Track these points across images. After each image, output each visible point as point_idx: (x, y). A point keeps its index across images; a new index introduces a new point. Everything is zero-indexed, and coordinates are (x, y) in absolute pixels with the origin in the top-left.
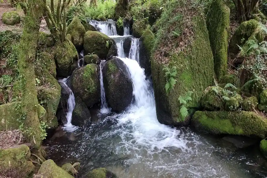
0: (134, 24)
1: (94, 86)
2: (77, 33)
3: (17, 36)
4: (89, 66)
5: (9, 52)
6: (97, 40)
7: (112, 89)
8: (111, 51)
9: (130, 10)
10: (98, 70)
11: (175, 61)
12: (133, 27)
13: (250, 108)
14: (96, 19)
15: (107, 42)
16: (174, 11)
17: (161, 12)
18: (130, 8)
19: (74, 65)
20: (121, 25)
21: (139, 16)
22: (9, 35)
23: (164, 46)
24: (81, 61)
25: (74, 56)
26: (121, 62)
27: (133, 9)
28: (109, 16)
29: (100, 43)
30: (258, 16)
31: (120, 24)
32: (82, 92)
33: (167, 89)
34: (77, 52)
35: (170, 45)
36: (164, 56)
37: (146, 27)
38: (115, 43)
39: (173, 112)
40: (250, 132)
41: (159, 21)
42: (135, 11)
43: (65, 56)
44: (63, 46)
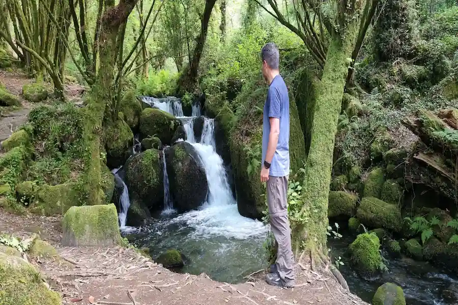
0: (207, 100)
1: (157, 177)
2: (131, 110)
3: (55, 113)
4: (149, 151)
5: (47, 133)
6: (158, 120)
7: (180, 180)
8: (176, 133)
9: (200, 82)
10: (161, 156)
11: (258, 140)
12: (206, 104)
13: (339, 187)
14: (151, 96)
15: (172, 122)
16: (257, 84)
17: (241, 85)
18: (201, 80)
19: (129, 151)
20: (188, 103)
21: (213, 90)
22: (45, 112)
23: (245, 123)
24: (137, 146)
25: (129, 138)
26: (192, 148)
27: (205, 81)
28: (168, 93)
29: (163, 124)
30: (355, 89)
31: (187, 101)
32: (139, 184)
33: (249, 173)
34: (132, 134)
35: (252, 123)
36: (245, 135)
37: (223, 104)
38: (181, 125)
39: (257, 200)
40: (339, 212)
41: (240, 96)
42: (208, 83)
43: (118, 139)
44: (116, 126)
